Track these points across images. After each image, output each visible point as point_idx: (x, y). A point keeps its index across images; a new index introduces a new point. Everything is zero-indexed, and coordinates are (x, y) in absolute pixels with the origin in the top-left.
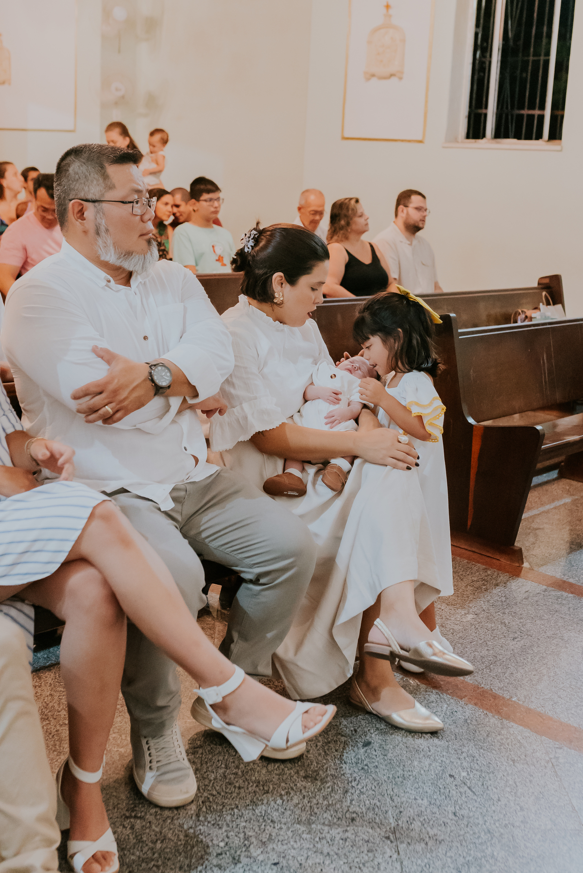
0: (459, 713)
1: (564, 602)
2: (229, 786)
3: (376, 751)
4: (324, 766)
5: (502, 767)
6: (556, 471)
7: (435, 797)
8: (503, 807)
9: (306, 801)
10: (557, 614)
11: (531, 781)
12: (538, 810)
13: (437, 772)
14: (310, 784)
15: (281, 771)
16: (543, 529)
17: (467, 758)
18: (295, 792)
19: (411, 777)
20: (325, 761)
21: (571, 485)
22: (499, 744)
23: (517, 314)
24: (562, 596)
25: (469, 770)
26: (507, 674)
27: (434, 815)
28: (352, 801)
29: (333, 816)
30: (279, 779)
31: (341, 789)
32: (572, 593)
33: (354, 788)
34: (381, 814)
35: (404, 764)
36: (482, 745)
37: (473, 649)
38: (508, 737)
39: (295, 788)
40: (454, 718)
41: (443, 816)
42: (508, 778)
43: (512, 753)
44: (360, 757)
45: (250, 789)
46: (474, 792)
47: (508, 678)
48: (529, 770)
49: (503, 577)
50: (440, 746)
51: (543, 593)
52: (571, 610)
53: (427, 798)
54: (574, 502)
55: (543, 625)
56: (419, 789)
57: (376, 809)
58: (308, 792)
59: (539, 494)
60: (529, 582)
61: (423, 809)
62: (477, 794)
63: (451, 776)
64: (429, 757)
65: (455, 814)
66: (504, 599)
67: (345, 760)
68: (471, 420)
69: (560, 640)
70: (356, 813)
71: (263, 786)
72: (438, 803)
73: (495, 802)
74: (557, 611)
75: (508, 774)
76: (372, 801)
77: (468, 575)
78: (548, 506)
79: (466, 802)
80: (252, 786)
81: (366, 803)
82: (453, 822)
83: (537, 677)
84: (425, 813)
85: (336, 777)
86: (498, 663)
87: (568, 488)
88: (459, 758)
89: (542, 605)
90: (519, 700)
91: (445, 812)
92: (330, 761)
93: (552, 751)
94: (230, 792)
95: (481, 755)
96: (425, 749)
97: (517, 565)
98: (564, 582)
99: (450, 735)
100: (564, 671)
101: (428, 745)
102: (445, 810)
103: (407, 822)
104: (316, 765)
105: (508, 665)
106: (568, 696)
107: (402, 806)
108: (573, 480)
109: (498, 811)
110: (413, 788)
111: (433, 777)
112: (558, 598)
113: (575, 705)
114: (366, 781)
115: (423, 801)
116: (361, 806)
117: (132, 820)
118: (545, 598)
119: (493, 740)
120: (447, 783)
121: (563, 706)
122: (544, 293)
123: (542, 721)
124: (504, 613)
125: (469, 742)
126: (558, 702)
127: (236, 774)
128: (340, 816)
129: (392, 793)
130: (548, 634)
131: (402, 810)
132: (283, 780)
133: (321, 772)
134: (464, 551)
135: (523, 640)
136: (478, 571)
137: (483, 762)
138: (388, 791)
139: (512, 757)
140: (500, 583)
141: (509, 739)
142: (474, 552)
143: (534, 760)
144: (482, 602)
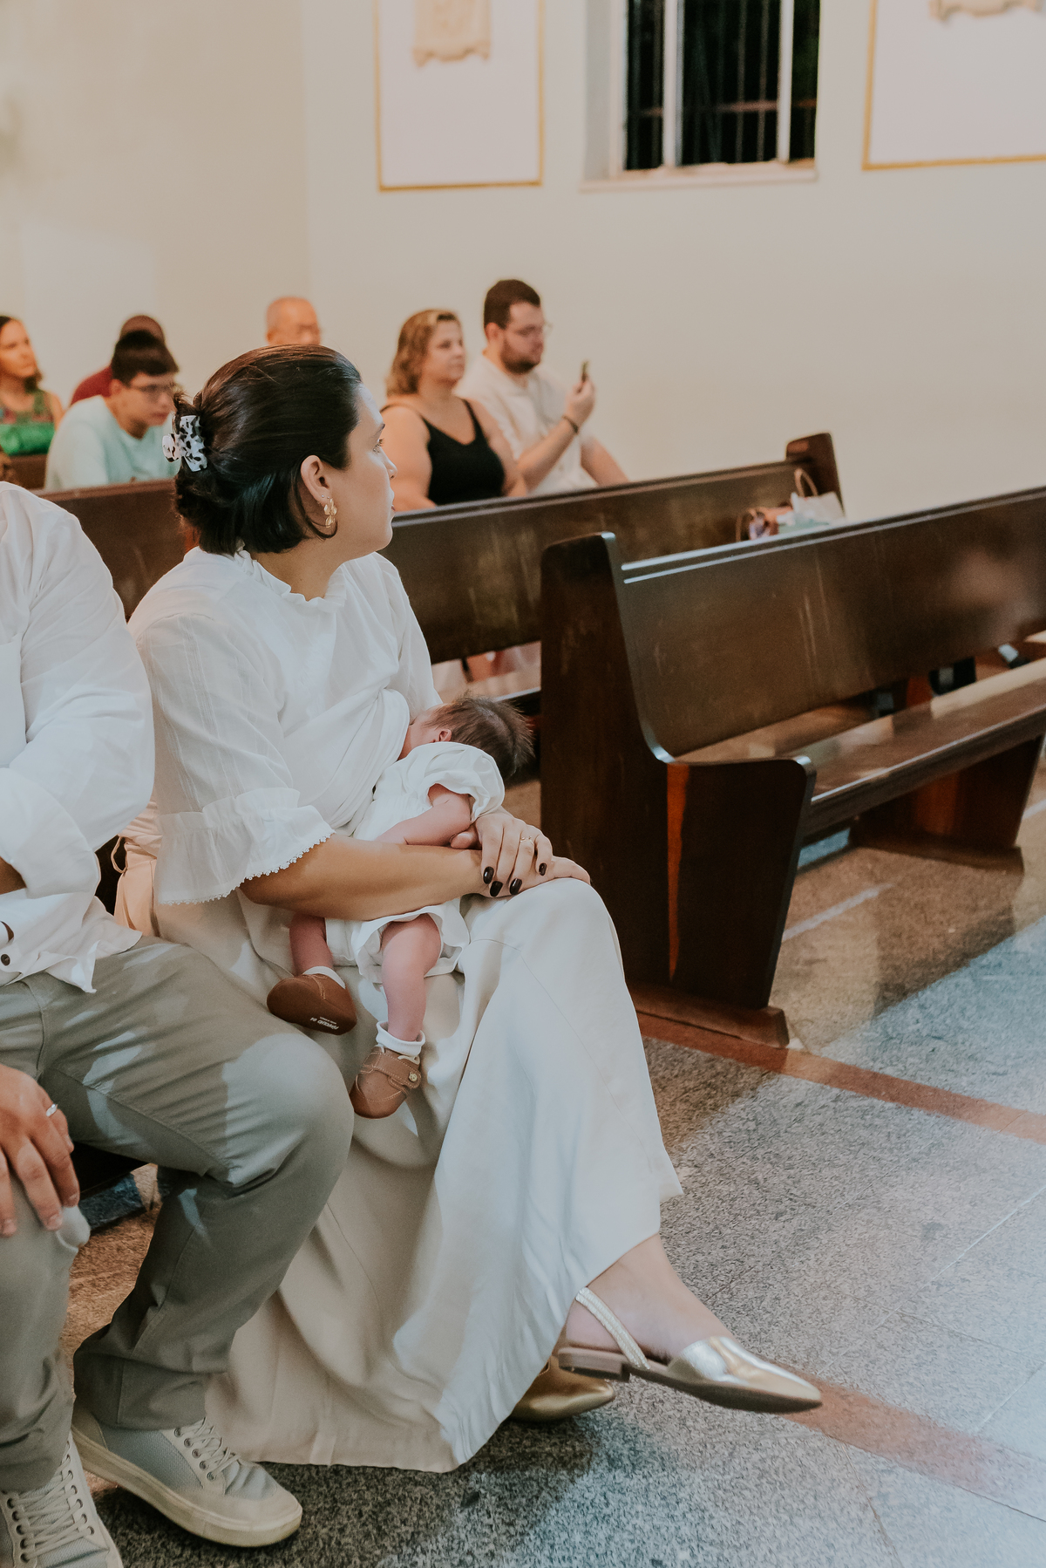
0: (667, 1405)
1: (877, 1122)
3: (489, 1516)
5: (765, 1529)
6: (845, 833)
10: (865, 1150)
13: (624, 1555)
17: (688, 1515)
21: (877, 860)
22: (758, 1472)
23: (747, 519)
24: (873, 1107)
25: (694, 1545)
26: (767, 1299)
32: (893, 1100)
35: (550, 1541)
36: (720, 1478)
38: (777, 1453)
40: (658, 1417)
43: (786, 1493)
44: (455, 1533)
47: (769, 1309)
48: (825, 1531)
49: (749, 1076)
50: (629, 1489)
51: (832, 1105)
52: (894, 1138)
54: (885, 897)
55: (837, 1178)
60: (803, 1082)
63: (657, 1561)
64: (606, 1518)
66: (752, 1125)
67: (424, 1544)
68: (662, 755)
69: (875, 1211)
74: (863, 1144)
75: (779, 1547)
77: (676, 1076)
78: (834, 908)
83: (830, 1303)
86: (746, 1276)
87: (869, 866)
88: (672, 1517)
89: (832, 1132)
90: (795, 1362)
93: (872, 1478)
95: (720, 1504)
96: (597, 1501)
97: (776, 1045)
98: (875, 1075)
99: (650, 1460)
100: (887, 1284)
101: (604, 1489)
105: (768, 1278)
106: (900, 1342)
108: (880, 848)
112: (865, 1113)
113: (915, 1361)
118: (838, 1115)
119: (743, 1463)
121: (888, 1367)
122: (798, 473)
123: (847, 1407)
124: (754, 1158)
125: (692, 1475)
126: (878, 1359)
130: (849, 1198)
134: (663, 1023)
135: (797, 1218)
136: (696, 1065)
137: (724, 1522)
139: (787, 1504)
140: (743, 1088)
141: (780, 1460)
142: (688, 1024)
143: (835, 1506)
144: (708, 1137)
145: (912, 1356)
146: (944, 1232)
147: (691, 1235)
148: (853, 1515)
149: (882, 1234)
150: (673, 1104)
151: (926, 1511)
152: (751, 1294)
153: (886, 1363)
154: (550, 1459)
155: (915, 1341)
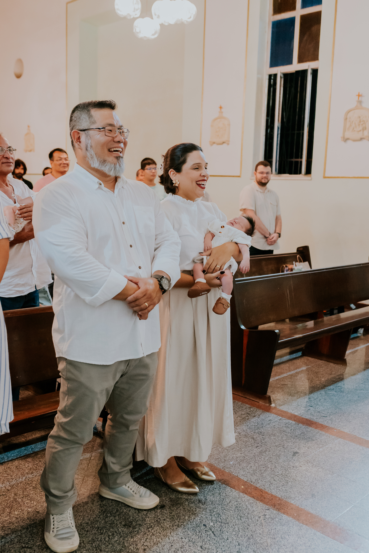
0: (217, 489)
1: (289, 426)
2: (82, 530)
3: (166, 511)
4: (136, 519)
6: (301, 352)
7: (193, 537)
8: (229, 543)
9: (121, 539)
10: (284, 433)
11: (247, 528)
12: (248, 545)
13: (197, 523)
14: (126, 529)
15: (112, 522)
16: (287, 385)
17: (215, 515)
18: (117, 534)
19: (182, 525)
20: (137, 516)
22: (235, 507)
24: (289, 422)
25: (215, 522)
26: (249, 467)
27: (189, 548)
28: (146, 539)
29: (134, 548)
30: (110, 526)
31: (143, 532)
32: (295, 421)
33: (149, 532)
34: (161, 547)
35: (180, 518)
36: (226, 507)
37: (233, 453)
38: (241, 503)
39: (117, 531)
40: (213, 492)
41: (195, 548)
42: (235, 526)
43: (241, 512)
44: (157, 514)
45: (93, 532)
46: (215, 535)
48: (248, 522)
49: (259, 412)
50: (202, 508)
51: (279, 421)
52: (292, 430)
53: (188, 537)
55: (274, 439)
56: (185, 533)
57: (159, 544)
58: (124, 534)
59: (289, 365)
60: (273, 415)
61: (184, 544)
62: (216, 535)
63: (204, 525)
64: (195, 514)
65: (201, 547)
66: (256, 424)
67: (149, 516)
68: (243, 327)
69: (282, 448)
70: (147, 546)
71: (100, 530)
72: (194, 541)
73: (225, 541)
74: (284, 431)
75: (236, 525)
76: (157, 539)
77: (240, 411)
78: (293, 371)
79: (209, 540)
80: (95, 530)
81: (154, 540)
82: (200, 551)
83: (264, 469)
84: (185, 546)
85: (141, 526)
86: (245, 461)
87: (306, 361)
88: (211, 515)
90: (252, 482)
91: (196, 546)
92: (140, 516)
93: (263, 511)
94: (82, 533)
95: (224, 513)
96: (193, 510)
97: (268, 405)
99: (209, 502)
100: (281, 466)
101: (196, 507)
102: (197, 545)
103: (174, 551)
104: (132, 518)
105: (250, 462)
106: (280, 480)
107: (174, 542)
108: (310, 357)
109: (226, 546)
110: (182, 532)
111: (194, 526)
112: (287, 423)
114: (157, 528)
115: (186, 539)
116: (151, 542)
117: (25, 549)
118: (280, 423)
119: (232, 505)
120: (201, 529)
121: (275, 485)
123: (262, 494)
124: (255, 432)
125: (219, 506)
127: (87, 523)
128: (138, 548)
129: (170, 535)
131: (173, 544)
132: (112, 527)
133: (134, 523)
134: (241, 397)
135: (262, 448)
136: (246, 408)
137: (224, 517)
138: (168, 534)
139: (240, 515)
140: (256, 415)
141: (241, 504)
142: (246, 398)
143: (252, 516)
144: (244, 426)
145: (282, 483)
146: (299, 454)
147: (233, 450)
148: (256, 519)
149: (282, 453)
150: (237, 417)
151: (275, 519)
152: (245, 465)
153: (275, 484)
154: (184, 499)
155: (283, 480)
